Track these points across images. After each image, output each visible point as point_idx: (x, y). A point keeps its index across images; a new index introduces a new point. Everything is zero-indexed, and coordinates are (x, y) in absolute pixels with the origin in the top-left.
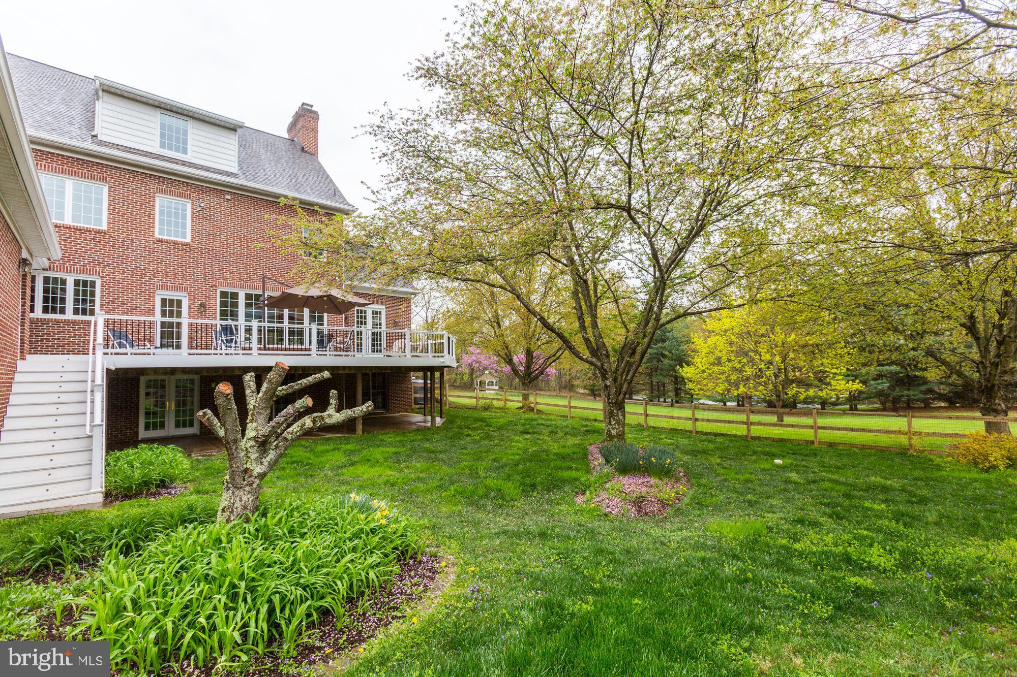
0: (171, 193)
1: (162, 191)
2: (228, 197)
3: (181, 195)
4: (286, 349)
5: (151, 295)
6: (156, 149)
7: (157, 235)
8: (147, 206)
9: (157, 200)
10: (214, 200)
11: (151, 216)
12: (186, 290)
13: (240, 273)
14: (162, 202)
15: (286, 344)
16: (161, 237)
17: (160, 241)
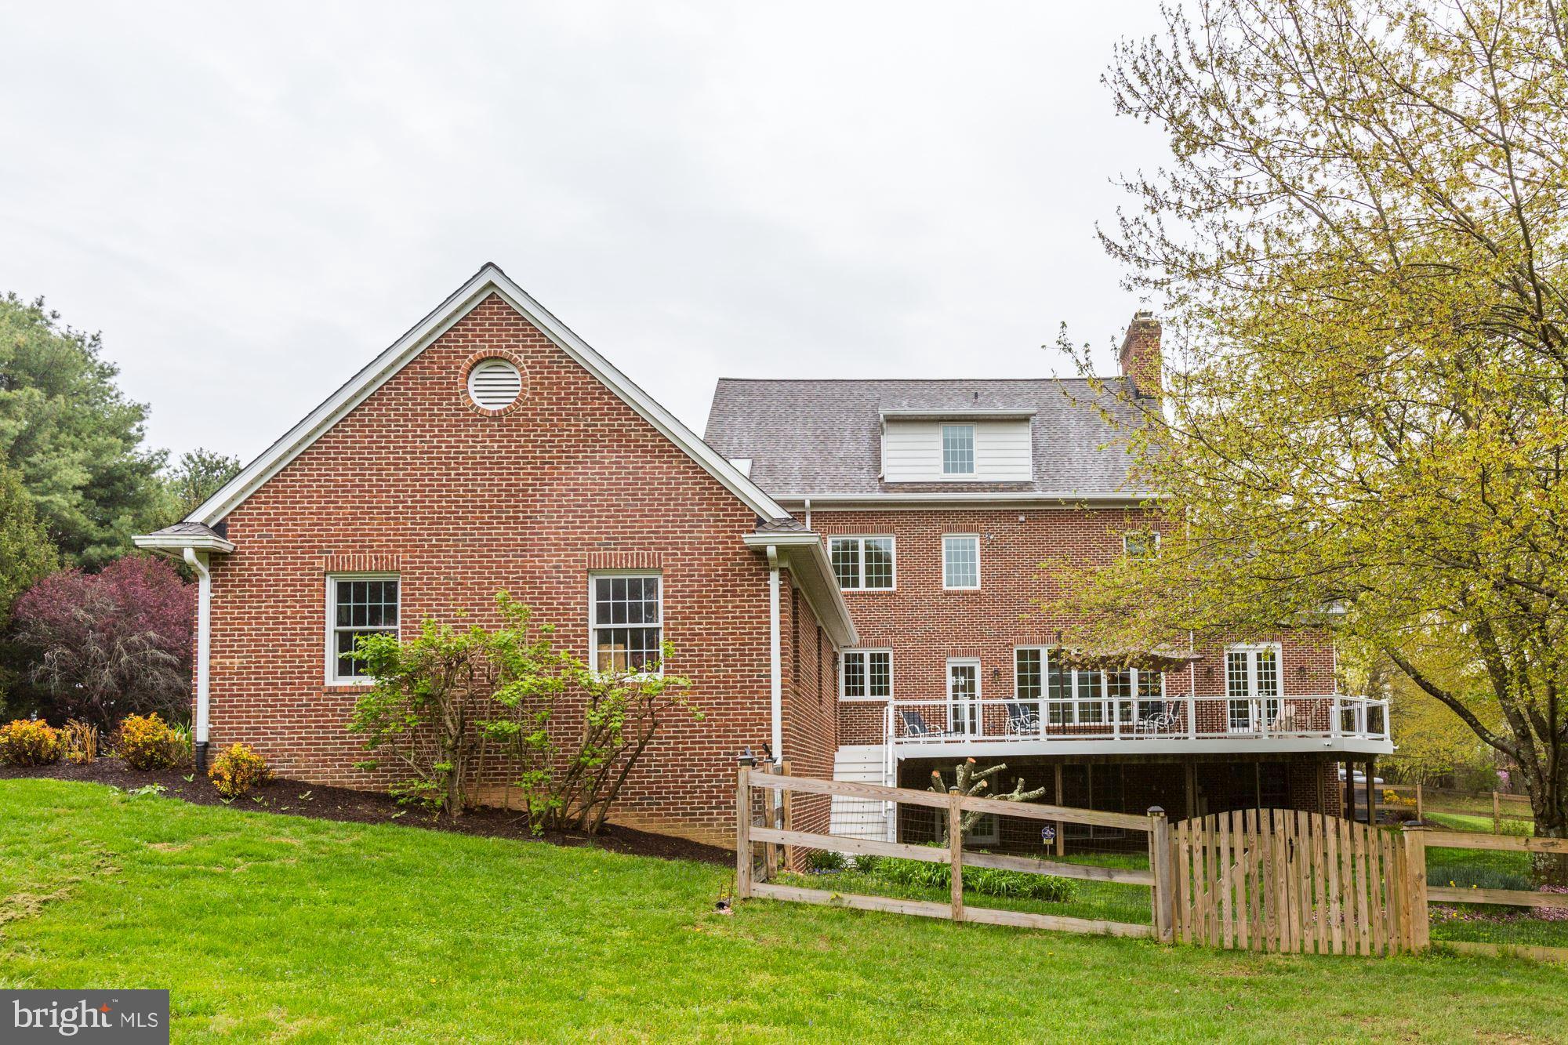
0: (957, 529)
1: (949, 529)
2: (1022, 518)
3: (969, 529)
4: (1079, 730)
5: (942, 664)
6: (939, 475)
7: (945, 588)
8: (934, 551)
9: (943, 541)
10: (1003, 527)
11: (938, 564)
12: (977, 654)
13: (1041, 622)
14: (949, 542)
15: (1076, 722)
16: (950, 588)
17: (948, 594)
